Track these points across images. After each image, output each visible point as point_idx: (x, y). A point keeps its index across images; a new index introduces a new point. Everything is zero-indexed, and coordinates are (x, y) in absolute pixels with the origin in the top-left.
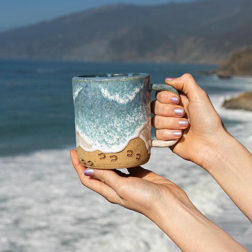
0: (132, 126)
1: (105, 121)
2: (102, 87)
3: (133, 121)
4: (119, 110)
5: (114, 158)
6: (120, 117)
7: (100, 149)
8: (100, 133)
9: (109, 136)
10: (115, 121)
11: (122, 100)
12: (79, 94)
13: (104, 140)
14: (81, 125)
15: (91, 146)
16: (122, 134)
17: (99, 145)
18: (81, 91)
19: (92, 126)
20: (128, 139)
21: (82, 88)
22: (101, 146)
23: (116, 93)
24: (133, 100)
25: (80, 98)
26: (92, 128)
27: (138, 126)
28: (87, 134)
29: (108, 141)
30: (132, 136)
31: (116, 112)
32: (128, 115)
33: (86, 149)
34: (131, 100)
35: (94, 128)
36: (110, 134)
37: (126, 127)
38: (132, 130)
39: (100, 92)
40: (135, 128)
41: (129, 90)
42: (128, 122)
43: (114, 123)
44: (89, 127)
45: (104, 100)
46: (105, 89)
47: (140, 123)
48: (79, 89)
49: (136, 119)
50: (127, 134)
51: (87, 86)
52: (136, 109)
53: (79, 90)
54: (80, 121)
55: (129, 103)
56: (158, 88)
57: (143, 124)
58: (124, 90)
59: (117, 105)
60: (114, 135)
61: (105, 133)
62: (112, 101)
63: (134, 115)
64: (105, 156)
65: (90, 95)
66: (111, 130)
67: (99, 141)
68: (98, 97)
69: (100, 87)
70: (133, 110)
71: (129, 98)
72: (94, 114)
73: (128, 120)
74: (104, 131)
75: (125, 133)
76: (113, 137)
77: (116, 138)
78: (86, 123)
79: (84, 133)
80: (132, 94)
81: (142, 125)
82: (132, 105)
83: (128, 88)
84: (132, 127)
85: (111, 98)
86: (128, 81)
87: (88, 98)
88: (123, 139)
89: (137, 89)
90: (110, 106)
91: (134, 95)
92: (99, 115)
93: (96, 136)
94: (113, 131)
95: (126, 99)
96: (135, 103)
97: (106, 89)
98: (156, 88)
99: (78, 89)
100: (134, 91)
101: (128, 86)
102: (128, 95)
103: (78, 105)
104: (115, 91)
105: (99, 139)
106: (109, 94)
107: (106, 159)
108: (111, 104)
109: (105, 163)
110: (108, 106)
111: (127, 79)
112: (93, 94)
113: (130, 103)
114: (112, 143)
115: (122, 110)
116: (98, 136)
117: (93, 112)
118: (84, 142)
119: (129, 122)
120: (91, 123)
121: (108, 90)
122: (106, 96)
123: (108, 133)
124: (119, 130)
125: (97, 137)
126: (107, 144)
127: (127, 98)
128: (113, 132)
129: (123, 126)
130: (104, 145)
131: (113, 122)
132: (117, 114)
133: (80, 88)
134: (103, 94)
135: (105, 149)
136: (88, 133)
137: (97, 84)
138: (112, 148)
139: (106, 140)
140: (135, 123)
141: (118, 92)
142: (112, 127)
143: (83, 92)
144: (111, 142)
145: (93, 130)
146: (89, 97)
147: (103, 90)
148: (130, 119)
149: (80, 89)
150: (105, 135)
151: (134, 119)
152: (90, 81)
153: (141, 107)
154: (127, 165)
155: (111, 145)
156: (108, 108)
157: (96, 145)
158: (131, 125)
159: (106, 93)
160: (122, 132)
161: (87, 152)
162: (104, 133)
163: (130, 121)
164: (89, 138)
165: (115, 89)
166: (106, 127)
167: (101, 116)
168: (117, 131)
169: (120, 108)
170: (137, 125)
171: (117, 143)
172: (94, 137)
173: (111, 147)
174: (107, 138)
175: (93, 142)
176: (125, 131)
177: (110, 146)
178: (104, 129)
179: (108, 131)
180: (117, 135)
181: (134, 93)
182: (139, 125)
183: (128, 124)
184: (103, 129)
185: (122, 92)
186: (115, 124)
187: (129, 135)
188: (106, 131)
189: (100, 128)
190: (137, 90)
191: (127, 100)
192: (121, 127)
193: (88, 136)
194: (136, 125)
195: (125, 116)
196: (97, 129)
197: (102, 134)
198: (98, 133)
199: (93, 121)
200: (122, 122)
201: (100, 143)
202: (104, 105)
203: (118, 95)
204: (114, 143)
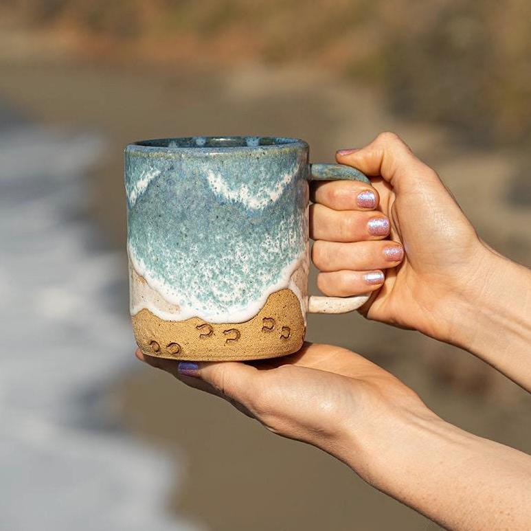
0: (275, 261)
1: (214, 249)
2: (210, 171)
3: (276, 250)
4: (247, 223)
5: (233, 336)
6: (248, 240)
7: (201, 314)
8: (203, 276)
9: (222, 283)
10: (237, 249)
11: (254, 201)
12: (148, 186)
13: (211, 293)
14: (154, 257)
15: (177, 307)
16: (253, 278)
17: (198, 304)
18: (156, 178)
19: (183, 261)
20: (266, 291)
21: (158, 172)
22: (204, 308)
23: (243, 185)
24: (277, 203)
25: (153, 196)
26: (182, 266)
27: (287, 261)
28: (167, 280)
29: (221, 295)
30: (274, 283)
31: (239, 227)
32: (266, 235)
33: (165, 316)
34: (274, 200)
35: (187, 266)
36: (226, 280)
37: (261, 263)
38: (274, 271)
39: (206, 181)
40: (280, 266)
41: (271, 179)
42: (266, 251)
43: (235, 254)
44: (175, 262)
45: (214, 200)
46: (216, 176)
47: (290, 255)
48: (151, 175)
49: (282, 245)
50: (264, 279)
51: (172, 168)
52: (282, 222)
53: (149, 177)
54: (151, 249)
55: (269, 207)
56: (325, 173)
57: (296, 256)
58: (259, 177)
59: (244, 213)
60: (236, 281)
61: (213, 275)
62: (231, 201)
63: (279, 236)
64: (211, 331)
65: (179, 190)
66: (228, 269)
67: (198, 296)
68: (200, 194)
69: (205, 170)
70: (278, 223)
71: (269, 196)
72: (188, 231)
73: (267, 246)
74: (212, 271)
75: (260, 278)
76: (231, 287)
77: (239, 287)
78: (167, 253)
79: (161, 276)
80: (276, 186)
81: (294, 258)
82: (275, 212)
83: (267, 174)
84: (275, 265)
85: (231, 195)
86: (268, 157)
87: (175, 194)
88: (254, 290)
89: (286, 175)
90: (228, 214)
91: (280, 191)
92: (201, 235)
93: (193, 283)
94: (232, 271)
95: (263, 200)
96: (283, 208)
97: (219, 176)
98: (322, 173)
99: (149, 175)
100: (281, 179)
101: (268, 168)
102: (267, 190)
103: (147, 213)
104: (239, 181)
105: (198, 291)
106: (225, 187)
107: (213, 336)
108: (230, 209)
109: (211, 346)
110: (222, 215)
111: (266, 152)
112: (188, 186)
113: (271, 208)
114: (228, 299)
115: (253, 222)
116: (195, 283)
117: (186, 228)
118: (159, 299)
119: (269, 251)
120: (180, 254)
121: (223, 176)
122: (218, 190)
123: (220, 278)
124: (246, 269)
125: (194, 286)
126: (218, 301)
127: (266, 196)
128: (233, 275)
129: (254, 260)
130: (211, 304)
131: (232, 250)
132: (243, 234)
133: (153, 171)
134: (213, 186)
135: (214, 315)
136: (171, 277)
137: (197, 163)
138: (230, 312)
139: (216, 292)
140: (281, 255)
141: (246, 182)
142: (230, 262)
143: (160, 181)
144: (227, 297)
145: (186, 269)
146: (178, 192)
147: (211, 178)
148: (272, 246)
149: (154, 174)
150: (213, 282)
151: (278, 245)
152: (181, 156)
153: (292, 216)
154: (261, 353)
155: (227, 304)
156: (223, 218)
157: (190, 304)
158: (272, 258)
159: (218, 184)
160: (252, 275)
161: (167, 321)
162: (211, 276)
163: (271, 250)
164: (175, 288)
165: (240, 175)
166: (217, 263)
167: (206, 238)
168: (241, 273)
169: (250, 219)
170: (284, 259)
171: (241, 300)
172: (186, 287)
173: (226, 309)
174: (219, 289)
175: (183, 297)
176: (259, 272)
177: (226, 306)
178: (211, 267)
179: (221, 273)
180: (242, 282)
181: (280, 185)
182: (290, 260)
183: (265, 256)
184: (209, 266)
185: (255, 183)
186: (237, 257)
187: (268, 282)
188: (217, 272)
189: (203, 265)
190: (287, 178)
191: (265, 202)
192: (251, 262)
193: (171, 283)
194: (282, 258)
195: (260, 237)
196: (194, 267)
197: (206, 278)
198: (196, 277)
199: (186, 249)
200: (253, 250)
201: (201, 300)
202: (213, 213)
203: (246, 190)
204: (234, 300)
